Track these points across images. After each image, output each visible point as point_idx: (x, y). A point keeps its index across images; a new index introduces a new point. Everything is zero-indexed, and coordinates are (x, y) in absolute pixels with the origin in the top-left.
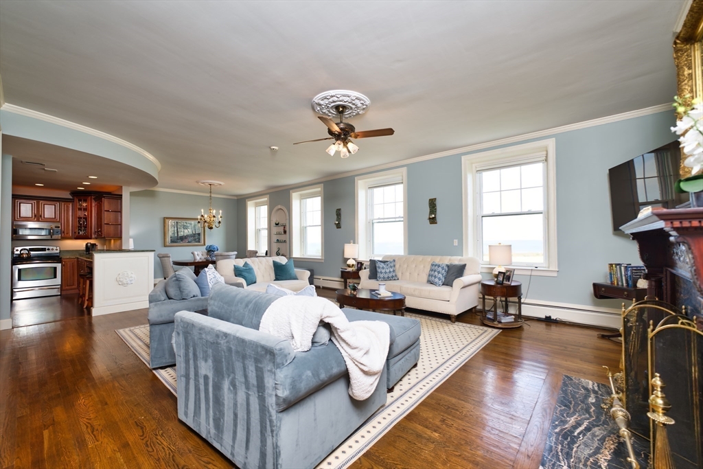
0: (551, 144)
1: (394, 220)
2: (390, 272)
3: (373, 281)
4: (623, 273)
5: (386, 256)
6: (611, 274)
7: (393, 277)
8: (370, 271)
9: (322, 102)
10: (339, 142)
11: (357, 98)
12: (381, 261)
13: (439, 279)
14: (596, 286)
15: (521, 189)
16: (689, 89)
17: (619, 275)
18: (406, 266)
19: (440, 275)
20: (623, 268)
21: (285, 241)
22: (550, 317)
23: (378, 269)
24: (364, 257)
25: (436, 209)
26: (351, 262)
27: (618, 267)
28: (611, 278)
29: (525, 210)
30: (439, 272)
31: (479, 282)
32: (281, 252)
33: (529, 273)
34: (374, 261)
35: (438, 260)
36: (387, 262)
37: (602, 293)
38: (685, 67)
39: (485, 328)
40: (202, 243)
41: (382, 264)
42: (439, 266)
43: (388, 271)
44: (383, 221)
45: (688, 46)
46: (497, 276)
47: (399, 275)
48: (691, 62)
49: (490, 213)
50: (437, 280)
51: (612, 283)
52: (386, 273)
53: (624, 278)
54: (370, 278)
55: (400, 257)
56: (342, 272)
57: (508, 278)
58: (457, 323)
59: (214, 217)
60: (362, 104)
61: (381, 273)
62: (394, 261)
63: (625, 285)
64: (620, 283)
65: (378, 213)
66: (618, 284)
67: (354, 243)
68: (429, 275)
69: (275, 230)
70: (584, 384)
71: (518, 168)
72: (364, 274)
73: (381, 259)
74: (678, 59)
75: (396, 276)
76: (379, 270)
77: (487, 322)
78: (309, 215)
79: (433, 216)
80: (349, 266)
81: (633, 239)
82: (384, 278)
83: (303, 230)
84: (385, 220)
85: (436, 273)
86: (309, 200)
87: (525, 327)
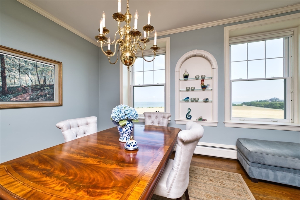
21: (206, 101)
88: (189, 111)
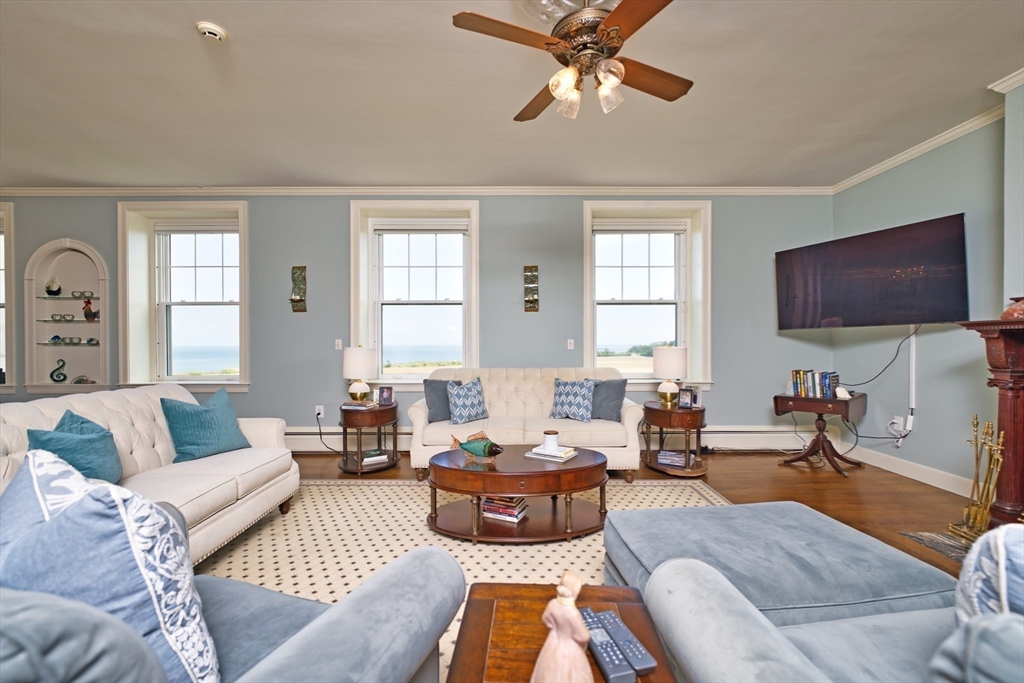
88: (61, 364)
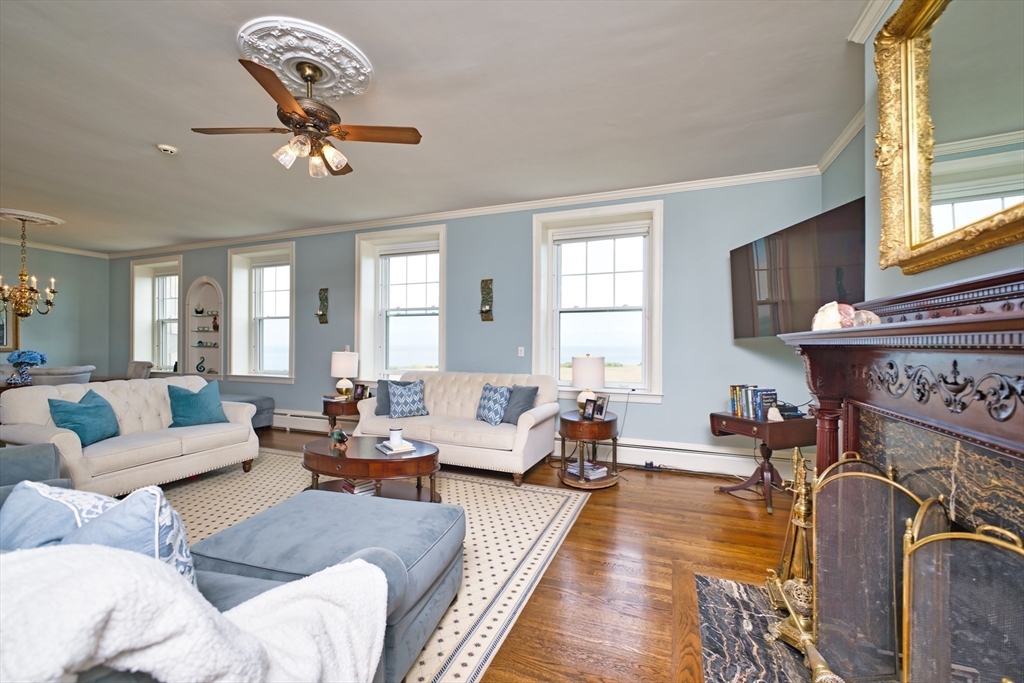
0: (657, 207)
1: (423, 312)
2: (414, 402)
3: (383, 419)
4: (750, 400)
5: (406, 375)
6: (733, 400)
7: (418, 410)
8: (379, 401)
9: (262, 45)
10: (301, 138)
11: (344, 52)
12: (397, 383)
13: (496, 413)
14: (715, 418)
15: (587, 274)
16: (896, 114)
17: (744, 402)
18: (441, 390)
19: (497, 407)
20: (750, 393)
21: (215, 345)
22: (651, 464)
23: (391, 397)
24: (369, 376)
25: (491, 297)
26: (345, 384)
27: (743, 390)
28: (733, 406)
29: (619, 305)
30: (495, 402)
31: (556, 416)
32: (207, 366)
33: (624, 399)
34: (386, 382)
35: (493, 380)
36: (410, 383)
37: (722, 427)
38: (891, 79)
39: (567, 492)
40: (10, 345)
41: (400, 388)
42: (496, 391)
43: (410, 400)
44: (405, 313)
45: (896, 45)
46: (583, 406)
47: (430, 405)
48: (900, 72)
49: (570, 306)
50: (492, 415)
51: (735, 413)
52: (406, 403)
53: (751, 406)
54: (378, 413)
55: (432, 376)
56: (326, 404)
57: (599, 409)
58: (523, 486)
59: (32, 290)
60: (355, 68)
61: (398, 404)
62: (422, 382)
63: (752, 416)
64: (745, 414)
65: (397, 300)
66: (742, 415)
67: (352, 350)
68: (480, 407)
69: (195, 322)
70: (727, 591)
71: (610, 242)
72: (366, 407)
73: (398, 378)
74: (882, 65)
75: (424, 408)
76: (394, 400)
77: (568, 481)
78: (268, 298)
79: (487, 308)
80: (340, 391)
81: (802, 353)
82: (402, 412)
83: (256, 325)
84: (409, 312)
85: (491, 403)
86: (269, 272)
87: (622, 484)
